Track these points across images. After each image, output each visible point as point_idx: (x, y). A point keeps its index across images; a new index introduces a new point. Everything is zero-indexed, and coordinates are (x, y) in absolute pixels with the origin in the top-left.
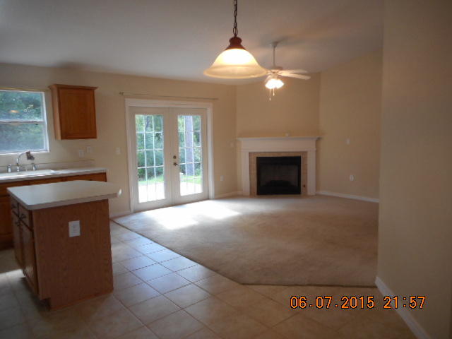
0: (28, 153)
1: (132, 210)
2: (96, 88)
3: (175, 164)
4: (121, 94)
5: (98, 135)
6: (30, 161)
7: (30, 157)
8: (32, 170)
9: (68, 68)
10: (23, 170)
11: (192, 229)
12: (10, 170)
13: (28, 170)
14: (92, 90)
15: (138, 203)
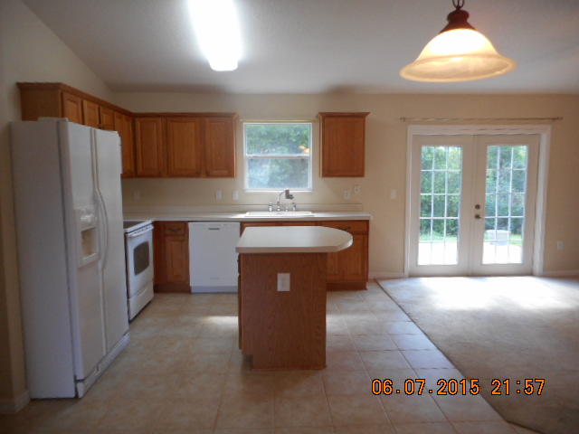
0: (287, 192)
1: (406, 273)
2: (367, 114)
3: (477, 217)
4: (404, 119)
5: (367, 172)
6: (289, 201)
7: (289, 196)
8: (292, 210)
9: (339, 92)
10: (283, 209)
11: (476, 316)
12: (271, 209)
13: (289, 210)
14: (362, 116)
15: (417, 265)
